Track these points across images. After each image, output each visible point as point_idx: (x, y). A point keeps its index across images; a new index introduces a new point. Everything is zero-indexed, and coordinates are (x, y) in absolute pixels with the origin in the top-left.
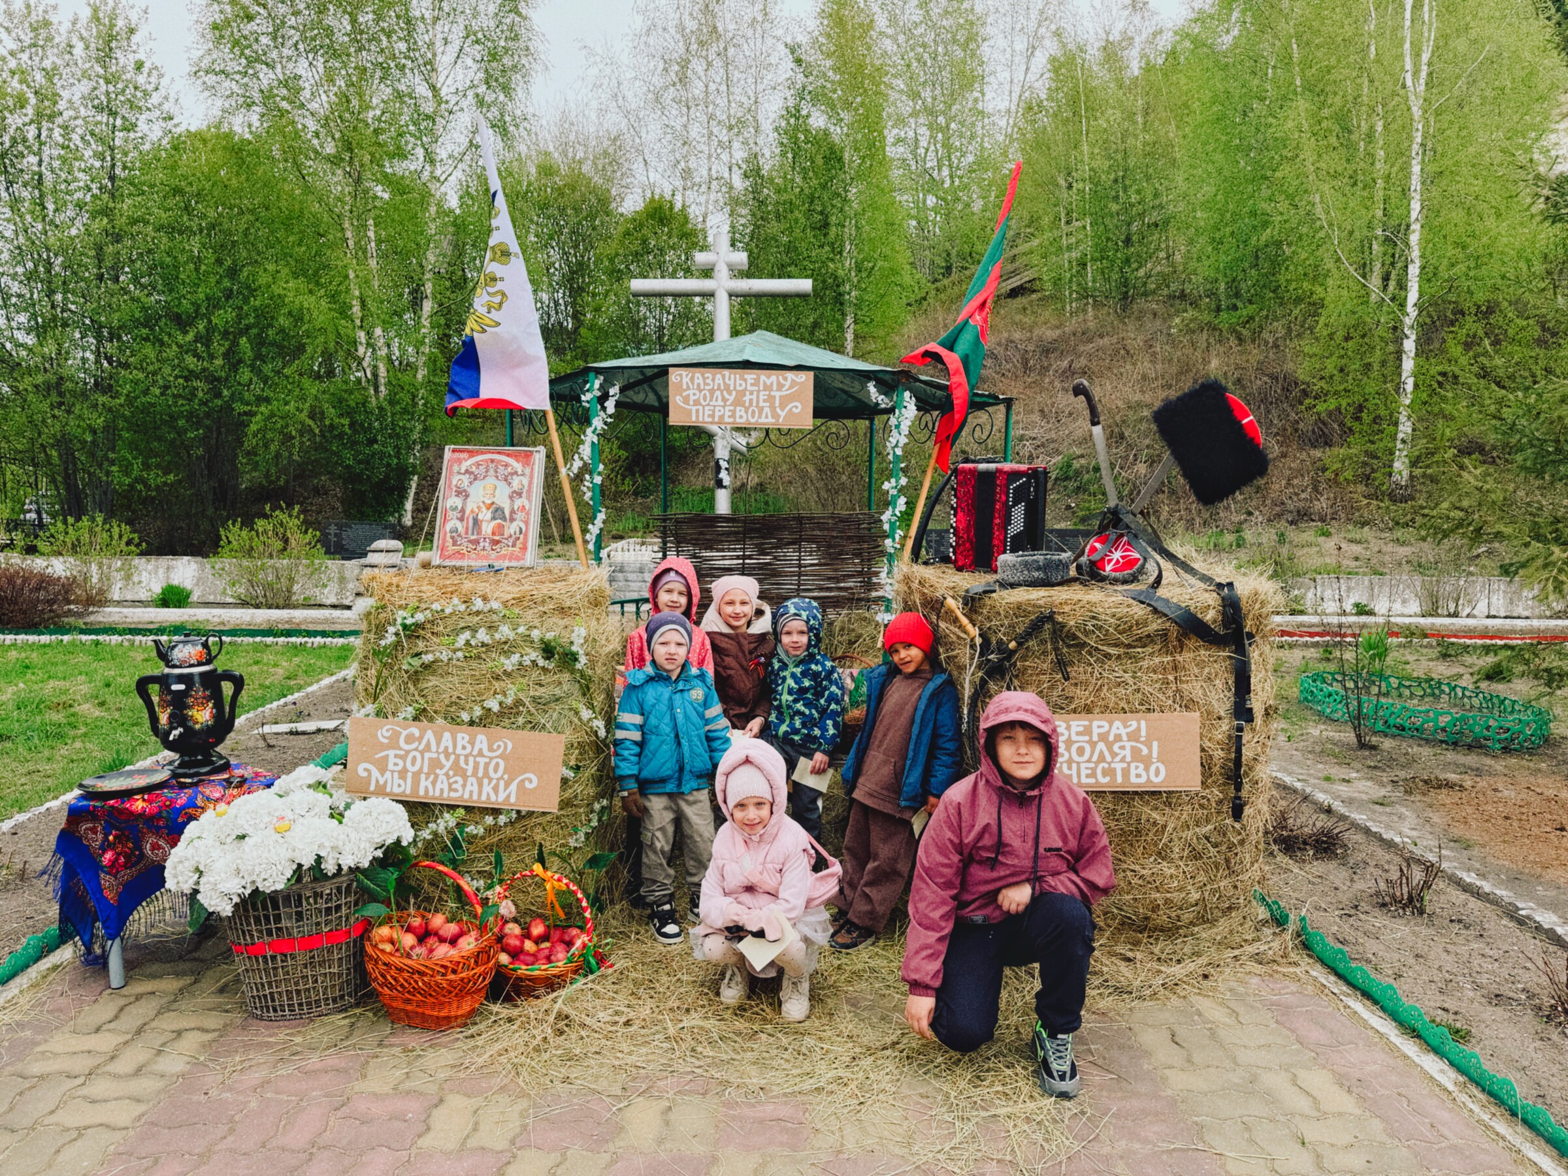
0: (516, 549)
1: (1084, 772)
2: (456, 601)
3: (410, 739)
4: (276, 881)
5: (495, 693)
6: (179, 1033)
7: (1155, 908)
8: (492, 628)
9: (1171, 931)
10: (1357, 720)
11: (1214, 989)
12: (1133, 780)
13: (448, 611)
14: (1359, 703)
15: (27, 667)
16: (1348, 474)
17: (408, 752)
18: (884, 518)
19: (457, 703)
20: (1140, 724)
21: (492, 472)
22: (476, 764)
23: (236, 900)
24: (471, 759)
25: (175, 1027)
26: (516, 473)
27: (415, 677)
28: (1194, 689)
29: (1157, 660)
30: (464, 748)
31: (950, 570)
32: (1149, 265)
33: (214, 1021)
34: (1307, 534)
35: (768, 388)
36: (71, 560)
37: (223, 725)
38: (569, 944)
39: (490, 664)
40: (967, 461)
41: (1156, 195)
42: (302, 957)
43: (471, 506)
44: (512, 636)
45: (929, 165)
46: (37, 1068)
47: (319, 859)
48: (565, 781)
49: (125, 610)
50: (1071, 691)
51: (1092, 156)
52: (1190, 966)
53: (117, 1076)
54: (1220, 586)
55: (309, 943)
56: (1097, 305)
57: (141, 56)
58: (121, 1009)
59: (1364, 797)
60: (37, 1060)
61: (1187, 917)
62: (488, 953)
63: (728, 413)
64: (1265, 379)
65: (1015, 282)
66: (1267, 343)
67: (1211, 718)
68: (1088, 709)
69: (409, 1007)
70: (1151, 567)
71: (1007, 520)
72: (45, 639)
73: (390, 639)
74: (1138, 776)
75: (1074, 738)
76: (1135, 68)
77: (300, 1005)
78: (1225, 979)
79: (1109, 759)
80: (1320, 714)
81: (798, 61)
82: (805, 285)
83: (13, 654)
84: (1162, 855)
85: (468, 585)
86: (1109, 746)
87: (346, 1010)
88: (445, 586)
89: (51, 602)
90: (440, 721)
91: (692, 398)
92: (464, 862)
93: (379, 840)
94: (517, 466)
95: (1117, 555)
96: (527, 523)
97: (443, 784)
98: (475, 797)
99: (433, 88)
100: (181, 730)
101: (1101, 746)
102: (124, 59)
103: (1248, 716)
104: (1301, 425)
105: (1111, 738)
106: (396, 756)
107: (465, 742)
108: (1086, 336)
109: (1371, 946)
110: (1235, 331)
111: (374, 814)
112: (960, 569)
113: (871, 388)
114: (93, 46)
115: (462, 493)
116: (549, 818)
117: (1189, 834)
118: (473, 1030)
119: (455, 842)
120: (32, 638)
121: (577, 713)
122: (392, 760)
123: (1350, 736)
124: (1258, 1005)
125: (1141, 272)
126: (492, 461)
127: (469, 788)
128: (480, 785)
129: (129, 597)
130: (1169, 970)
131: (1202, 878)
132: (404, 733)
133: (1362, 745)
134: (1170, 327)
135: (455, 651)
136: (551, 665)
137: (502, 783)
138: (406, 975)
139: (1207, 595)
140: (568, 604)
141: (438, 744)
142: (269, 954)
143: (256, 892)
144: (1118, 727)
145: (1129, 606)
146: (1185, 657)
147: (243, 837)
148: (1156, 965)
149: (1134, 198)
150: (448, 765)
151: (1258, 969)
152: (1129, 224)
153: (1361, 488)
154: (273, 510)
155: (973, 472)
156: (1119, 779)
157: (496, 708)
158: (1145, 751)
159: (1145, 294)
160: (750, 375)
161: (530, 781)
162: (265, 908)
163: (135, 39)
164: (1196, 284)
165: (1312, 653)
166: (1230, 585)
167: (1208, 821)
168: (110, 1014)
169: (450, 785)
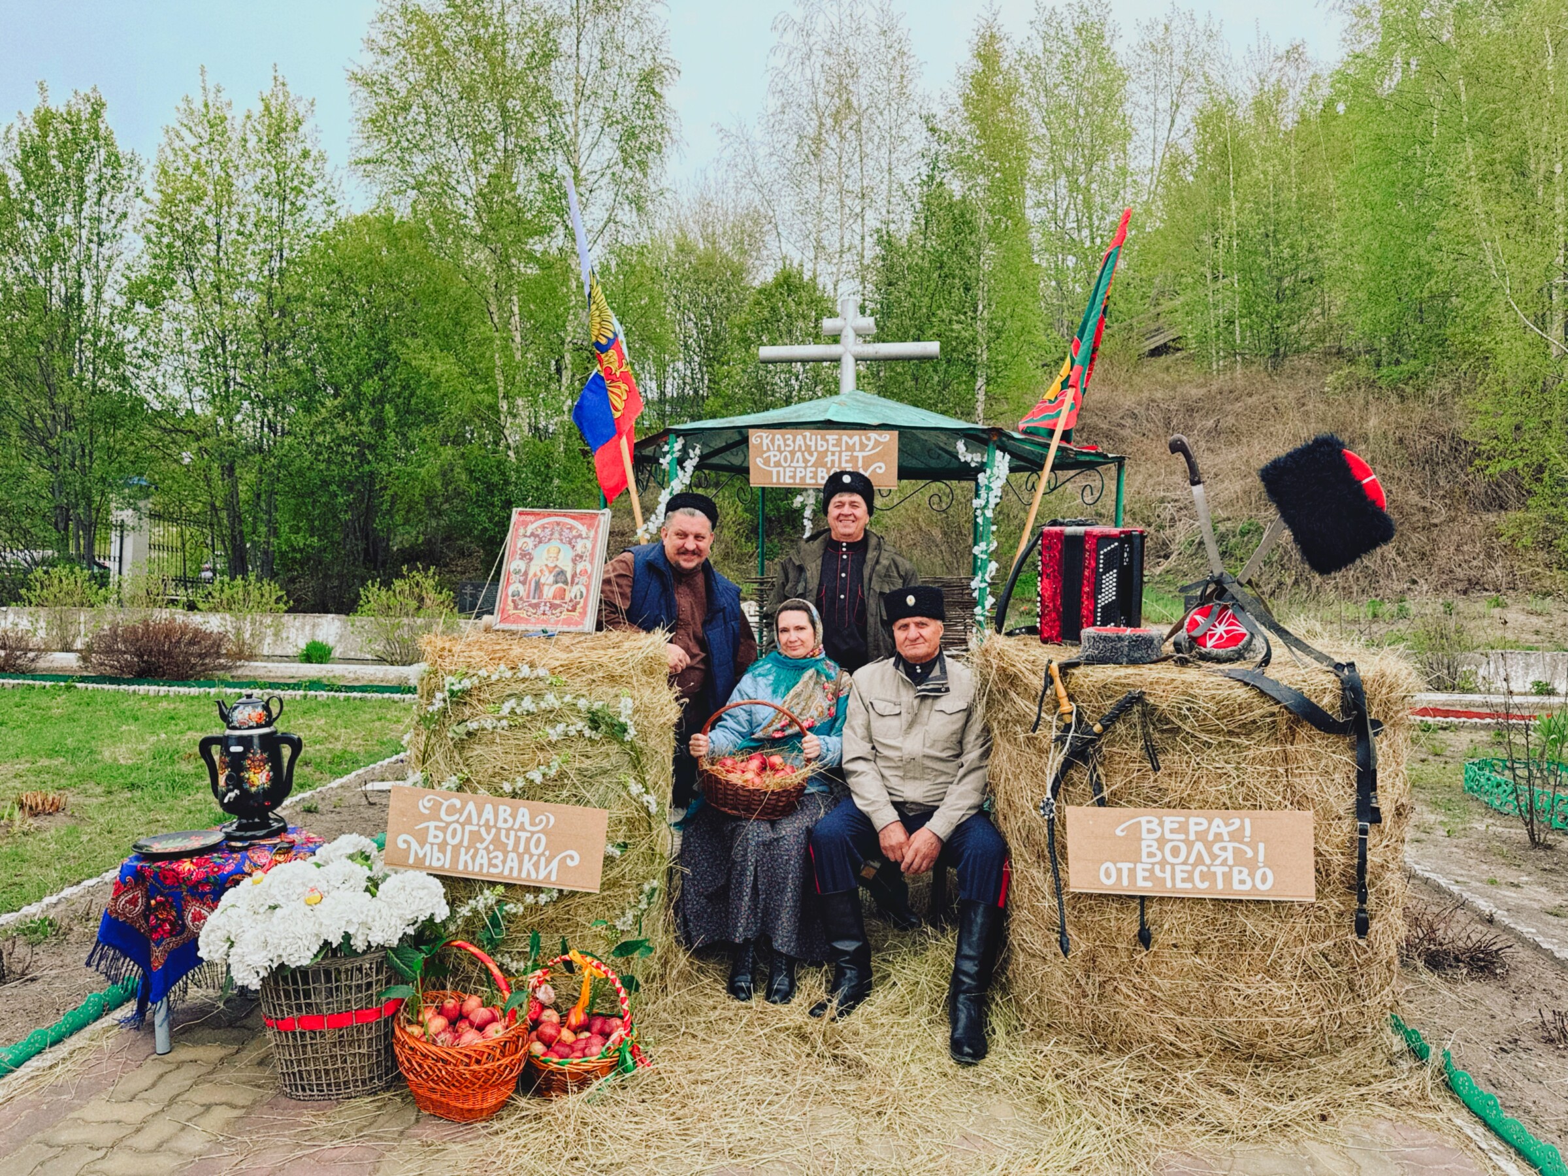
0: (576, 614)
1: (1179, 875)
2: (502, 667)
3: (451, 810)
4: (302, 956)
5: (539, 764)
6: (208, 1107)
7: (1262, 1034)
8: (538, 696)
9: (1281, 1062)
10: (1529, 815)
11: (1335, 1134)
12: (1236, 886)
13: (494, 678)
14: (1532, 795)
15: (172, 718)
16: (1527, 540)
17: (448, 824)
18: (973, 584)
19: (498, 774)
20: (1243, 821)
21: (556, 535)
22: (518, 839)
23: (263, 973)
24: (512, 833)
25: (204, 1101)
26: (580, 536)
27: (460, 745)
28: (1308, 783)
29: (1264, 750)
30: (505, 821)
31: (1034, 642)
32: (1303, 322)
33: (244, 1097)
34: (1479, 605)
35: (850, 448)
36: (228, 616)
37: (281, 787)
38: (606, 1035)
39: (535, 734)
40: (1054, 523)
41: (1310, 250)
42: (331, 1035)
43: (534, 569)
44: (557, 705)
45: (1068, 226)
46: (64, 1137)
47: (347, 937)
48: (609, 860)
49: (270, 665)
50: (1165, 782)
51: (1240, 210)
52: (1304, 1104)
53: (137, 1151)
54: (1339, 667)
55: (338, 1021)
56: (1247, 363)
57: (308, 146)
58: (161, 1076)
59: (1536, 905)
60: (68, 1127)
61: (1301, 1046)
62: (516, 1043)
63: (809, 475)
64: (1430, 438)
65: (1159, 341)
66: (1432, 400)
67: (1327, 816)
68: (1183, 804)
69: (434, 1096)
70: (1258, 643)
71: (1097, 589)
72: (194, 691)
73: (438, 705)
74: (1242, 882)
75: (1168, 836)
76: (1289, 120)
77: (329, 1085)
78: (1348, 1122)
79: (1208, 861)
80: (1488, 806)
81: (933, 130)
82: (932, 347)
83: (164, 704)
84: (1272, 972)
85: (516, 651)
86: (1209, 846)
87: (375, 1093)
88: (494, 652)
89: (201, 656)
90: (482, 791)
91: (773, 460)
92: (504, 941)
93: (410, 917)
94: (582, 528)
95: (1221, 629)
96: (588, 587)
97: (482, 859)
98: (515, 874)
99: (575, 168)
100: (237, 791)
101: (1199, 846)
102: (293, 151)
103: (1375, 816)
104: (1472, 488)
105: (1211, 837)
106: (437, 828)
107: (506, 815)
108: (1233, 395)
109: (1532, 1093)
110: (1396, 389)
111: (408, 889)
112: (1045, 641)
113: (961, 446)
114: (265, 139)
115: (527, 556)
116: (593, 898)
117: (1299, 950)
118: (497, 1125)
119: (495, 922)
120: (183, 690)
121: (625, 787)
122: (432, 832)
123: (1520, 833)
124: (1386, 1157)
125: (1294, 329)
126: (558, 524)
127: (509, 864)
128: (521, 862)
129: (278, 652)
130: (1279, 1109)
131: (1321, 1001)
132: (446, 804)
133: (1535, 843)
134: (1323, 385)
135: (499, 720)
136: (596, 736)
137: (543, 859)
138: (429, 1062)
139: (1323, 677)
140: (619, 671)
141: (480, 816)
142: (298, 1030)
143: (282, 966)
144: (1219, 824)
145: (1231, 688)
146: (1300, 747)
147: (275, 908)
148: (1261, 1103)
149: (1287, 253)
150: (489, 838)
151: (1392, 1112)
152: (1280, 280)
153: (1542, 555)
154: (410, 571)
155: (1060, 535)
156: (1220, 886)
157: (538, 779)
158: (1250, 854)
159: (1297, 352)
160: (832, 436)
161: (572, 858)
162: (295, 982)
163: (302, 130)
164: (1353, 339)
165: (1484, 736)
166: (1351, 665)
167: (1326, 936)
168: (148, 1082)
169: (490, 860)
